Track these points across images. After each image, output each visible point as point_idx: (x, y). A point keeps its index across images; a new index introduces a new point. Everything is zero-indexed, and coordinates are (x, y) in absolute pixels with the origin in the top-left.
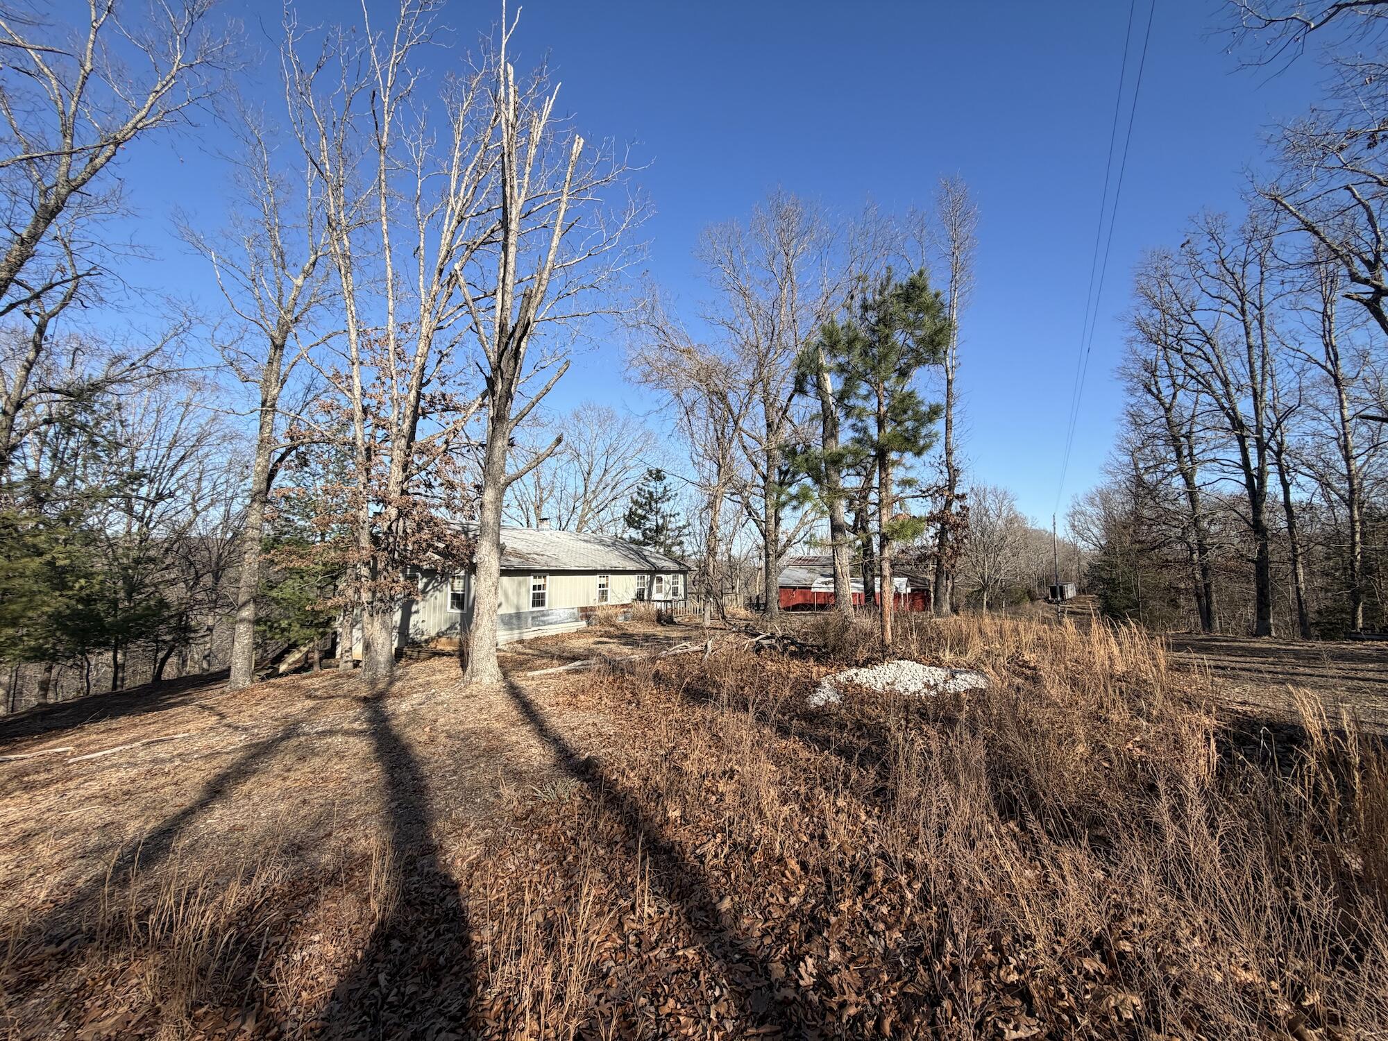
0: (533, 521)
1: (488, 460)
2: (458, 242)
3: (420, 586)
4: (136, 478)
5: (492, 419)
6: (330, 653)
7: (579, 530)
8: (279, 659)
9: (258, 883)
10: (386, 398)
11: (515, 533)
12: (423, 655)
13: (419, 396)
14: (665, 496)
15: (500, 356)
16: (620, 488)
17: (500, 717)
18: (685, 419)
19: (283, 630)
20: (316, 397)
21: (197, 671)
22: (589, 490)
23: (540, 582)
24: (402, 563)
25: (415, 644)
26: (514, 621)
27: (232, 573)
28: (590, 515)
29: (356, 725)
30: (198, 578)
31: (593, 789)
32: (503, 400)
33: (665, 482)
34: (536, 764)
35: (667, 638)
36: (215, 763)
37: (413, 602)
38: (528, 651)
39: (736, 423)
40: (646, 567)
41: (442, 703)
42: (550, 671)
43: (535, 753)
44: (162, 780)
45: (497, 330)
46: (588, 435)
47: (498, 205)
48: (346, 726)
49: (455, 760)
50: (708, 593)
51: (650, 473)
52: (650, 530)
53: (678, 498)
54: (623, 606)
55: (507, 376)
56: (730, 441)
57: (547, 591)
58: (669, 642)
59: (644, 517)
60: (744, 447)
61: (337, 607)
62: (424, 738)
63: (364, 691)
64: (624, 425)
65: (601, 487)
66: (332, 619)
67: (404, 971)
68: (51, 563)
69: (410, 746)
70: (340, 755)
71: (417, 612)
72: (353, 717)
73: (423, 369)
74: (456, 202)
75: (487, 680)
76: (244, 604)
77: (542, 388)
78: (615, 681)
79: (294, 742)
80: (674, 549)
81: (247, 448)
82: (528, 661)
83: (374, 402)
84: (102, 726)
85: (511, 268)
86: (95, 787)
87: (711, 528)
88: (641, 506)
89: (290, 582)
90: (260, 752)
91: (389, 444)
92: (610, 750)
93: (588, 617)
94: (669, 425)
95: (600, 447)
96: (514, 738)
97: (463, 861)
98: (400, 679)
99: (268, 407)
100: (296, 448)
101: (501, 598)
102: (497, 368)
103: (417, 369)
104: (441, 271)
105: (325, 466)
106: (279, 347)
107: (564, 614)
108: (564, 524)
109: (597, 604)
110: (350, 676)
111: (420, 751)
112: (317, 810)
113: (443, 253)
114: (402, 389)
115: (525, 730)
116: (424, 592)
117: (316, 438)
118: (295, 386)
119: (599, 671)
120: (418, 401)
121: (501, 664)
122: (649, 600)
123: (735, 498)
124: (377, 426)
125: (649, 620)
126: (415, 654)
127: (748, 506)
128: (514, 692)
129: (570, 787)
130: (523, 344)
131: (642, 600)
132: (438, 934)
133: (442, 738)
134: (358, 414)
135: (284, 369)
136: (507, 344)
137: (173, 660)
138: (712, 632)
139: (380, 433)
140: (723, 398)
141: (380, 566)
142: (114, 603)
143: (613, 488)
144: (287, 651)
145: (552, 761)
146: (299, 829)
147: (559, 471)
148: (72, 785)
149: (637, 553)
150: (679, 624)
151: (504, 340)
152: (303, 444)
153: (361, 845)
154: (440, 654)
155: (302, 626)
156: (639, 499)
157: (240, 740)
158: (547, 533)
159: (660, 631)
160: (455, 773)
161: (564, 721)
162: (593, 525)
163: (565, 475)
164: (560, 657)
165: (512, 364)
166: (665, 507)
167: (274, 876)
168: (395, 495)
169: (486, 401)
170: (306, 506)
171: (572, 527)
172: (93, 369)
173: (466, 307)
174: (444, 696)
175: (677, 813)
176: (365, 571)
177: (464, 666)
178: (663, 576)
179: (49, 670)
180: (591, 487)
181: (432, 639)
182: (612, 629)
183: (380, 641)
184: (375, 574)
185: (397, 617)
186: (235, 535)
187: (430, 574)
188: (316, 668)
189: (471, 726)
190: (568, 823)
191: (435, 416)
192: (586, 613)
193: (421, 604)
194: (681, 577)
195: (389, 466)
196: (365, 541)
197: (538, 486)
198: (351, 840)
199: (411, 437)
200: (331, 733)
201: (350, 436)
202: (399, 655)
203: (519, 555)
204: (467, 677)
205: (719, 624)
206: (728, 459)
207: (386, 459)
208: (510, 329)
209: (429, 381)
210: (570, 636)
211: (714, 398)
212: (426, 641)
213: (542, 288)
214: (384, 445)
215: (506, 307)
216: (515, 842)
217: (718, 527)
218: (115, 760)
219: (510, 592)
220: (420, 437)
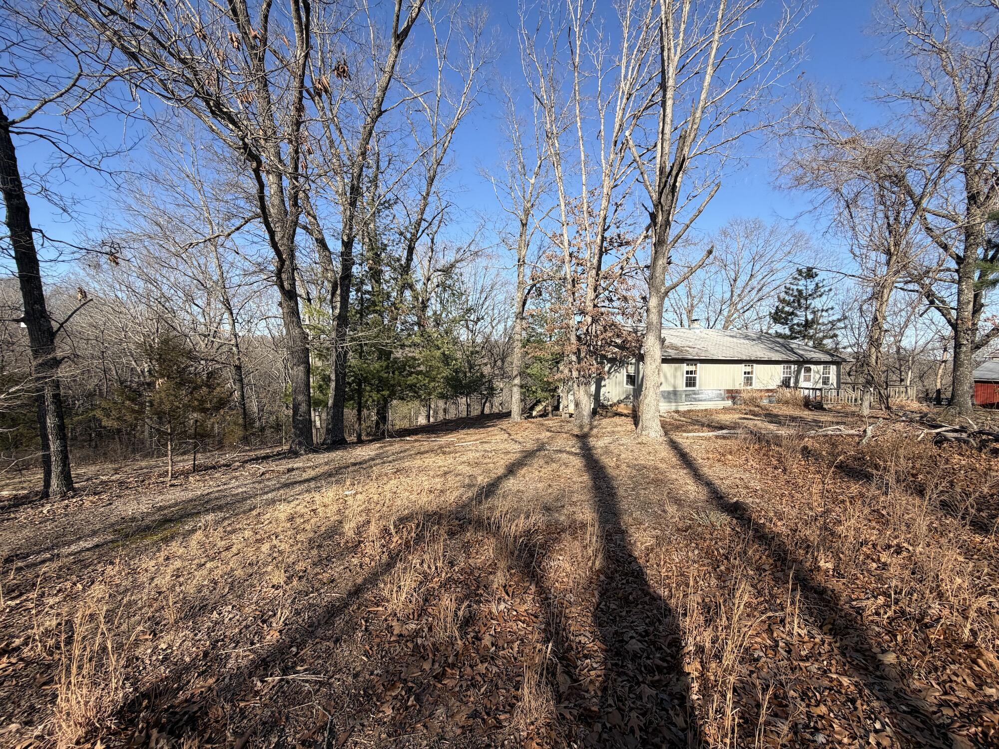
0: (686, 322)
1: (652, 277)
2: (627, 115)
3: (606, 369)
4: (469, 310)
5: (655, 245)
6: (556, 408)
7: (725, 328)
8: (532, 408)
9: (532, 520)
10: (582, 245)
11: (671, 332)
12: (609, 414)
13: (603, 239)
14: (817, 292)
15: (661, 193)
16: (766, 290)
17: (662, 460)
18: (846, 212)
19: (534, 392)
20: (544, 253)
21: (497, 411)
22: (735, 294)
23: (691, 368)
24: (595, 353)
25: (604, 407)
26: (672, 396)
27: (509, 359)
28: (735, 316)
29: (573, 450)
30: (495, 362)
31: (743, 526)
32: (663, 228)
33: (817, 279)
34: (692, 497)
35: (815, 421)
36: (508, 457)
37: (602, 379)
38: (683, 419)
39: (917, 204)
40: (793, 358)
41: (623, 445)
42: (701, 434)
43: (691, 489)
44: (489, 460)
45: (658, 173)
46: (735, 247)
47: (657, 72)
48: (568, 449)
49: (633, 482)
50: (869, 383)
51: (800, 272)
52: (798, 325)
53: (832, 293)
54: (768, 391)
55: (666, 208)
56: (908, 225)
57: (697, 376)
58: (818, 424)
59: (792, 313)
60: (928, 229)
61: (560, 380)
62: (613, 464)
63: (576, 431)
64: (772, 232)
65: (747, 291)
66: (557, 388)
67: (608, 594)
68: (443, 354)
69: (605, 468)
70: (566, 465)
71: (605, 386)
72: (573, 446)
73: (605, 219)
74: (626, 84)
75: (653, 434)
76: (516, 376)
77: (695, 212)
78: (761, 449)
79: (542, 453)
80: (825, 342)
81: (512, 288)
82: (683, 426)
83: (576, 249)
84: (464, 431)
85: (668, 120)
86: (465, 458)
87: (875, 319)
88: (788, 304)
89: (535, 365)
90: (528, 456)
91: (585, 275)
92: (758, 501)
93: (733, 398)
94: (824, 223)
95: (746, 255)
96: (674, 476)
97: (642, 544)
98: (596, 427)
99: (521, 263)
100: (535, 285)
101: (662, 379)
102: (658, 204)
103: (601, 220)
104: (616, 142)
105: (551, 295)
106: (524, 225)
107: (712, 394)
108: (711, 325)
109: (742, 388)
110: (568, 422)
111: (612, 472)
112: (556, 492)
113: (617, 127)
114: (592, 237)
115: (683, 472)
116: (609, 372)
117: (545, 277)
118: (533, 247)
119: (745, 439)
120: (602, 243)
121: (664, 425)
122: (796, 387)
123: (911, 286)
124: (578, 264)
125: (796, 404)
126: (604, 413)
127: (930, 295)
128: (674, 445)
129: (721, 519)
130: (679, 179)
131: (788, 386)
132: (628, 582)
133: (624, 467)
134: (567, 258)
135: (528, 238)
136: (666, 182)
137: (488, 404)
138: (871, 420)
139: (579, 269)
140: (898, 180)
141: (583, 355)
142: (465, 373)
143: (760, 290)
144: (536, 404)
145: (705, 498)
146: (548, 500)
147: (707, 281)
148: (457, 455)
149: (783, 345)
150: (830, 410)
151: (664, 180)
152: (539, 282)
153: (580, 517)
154: (621, 415)
155: (542, 390)
156: (787, 298)
157: (518, 447)
158: (697, 331)
159: (807, 414)
160: (633, 490)
161: (714, 472)
162: (738, 323)
163: (713, 283)
164: (709, 426)
165: (670, 197)
166: (817, 303)
167: (538, 519)
168: (590, 308)
169: (650, 233)
170: (541, 319)
171: (719, 326)
172: (450, 257)
173: (635, 165)
174: (624, 441)
175: (830, 565)
176: (574, 358)
177: (636, 424)
178: (812, 367)
179: (446, 403)
180: (737, 292)
181: (615, 404)
182: (756, 409)
183: (584, 402)
184: (579, 360)
185: (593, 388)
186: (510, 338)
187: (612, 361)
188: (550, 415)
189: (643, 462)
190: (720, 543)
191: (613, 252)
192: (732, 395)
193: (607, 381)
194: (833, 368)
195: (586, 290)
196: (573, 339)
197: (689, 294)
198: (574, 512)
199: (599, 268)
200: (560, 451)
201: (563, 273)
202: (594, 412)
203: (676, 348)
204: (639, 430)
205: (883, 413)
206: (903, 246)
207: (584, 286)
208: (668, 169)
209: (609, 226)
210: (717, 412)
211: (887, 184)
212: (611, 405)
213: (695, 127)
214: (582, 276)
215: (664, 154)
216: (678, 544)
217: (884, 318)
218: (471, 447)
219: (669, 375)
220: (604, 268)
